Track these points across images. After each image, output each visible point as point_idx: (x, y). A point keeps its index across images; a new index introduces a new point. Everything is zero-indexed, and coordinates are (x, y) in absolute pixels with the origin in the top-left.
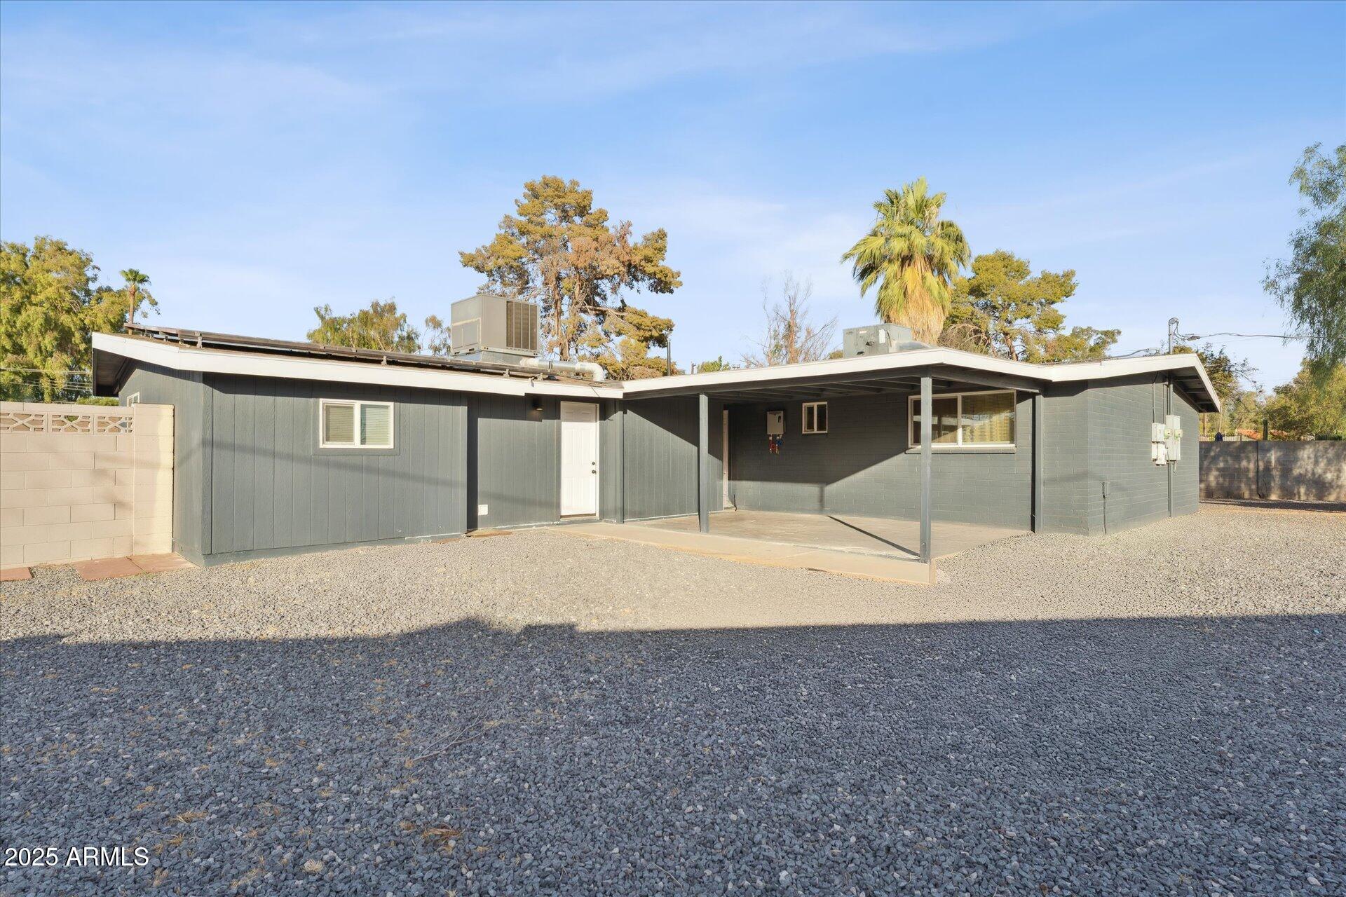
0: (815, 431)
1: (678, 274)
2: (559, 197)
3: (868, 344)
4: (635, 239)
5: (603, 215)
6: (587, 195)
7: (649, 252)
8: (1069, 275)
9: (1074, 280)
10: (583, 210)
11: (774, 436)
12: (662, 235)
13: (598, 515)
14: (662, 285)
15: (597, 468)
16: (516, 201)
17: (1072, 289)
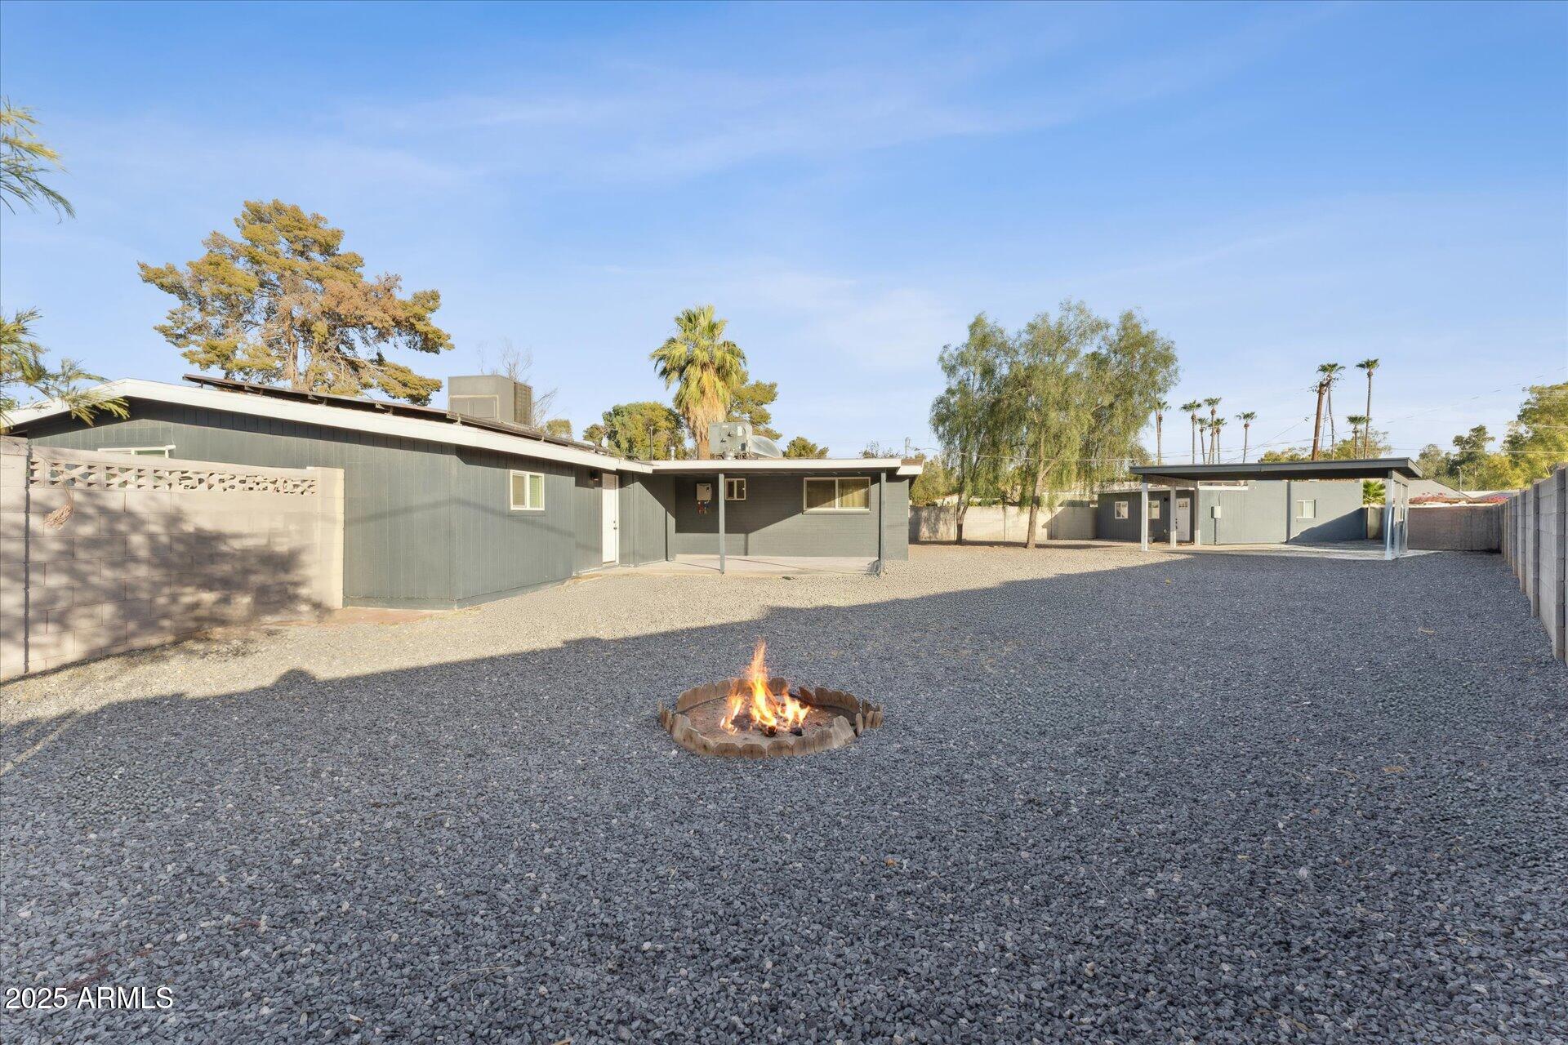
0: (736, 498)
1: (449, 337)
2: (300, 229)
3: (729, 435)
4: (403, 294)
5: (357, 261)
6: (337, 235)
7: (418, 309)
8: (773, 386)
9: (776, 390)
10: (327, 250)
11: (703, 502)
12: (435, 296)
13: (618, 562)
14: (430, 343)
15: (618, 526)
16: (236, 220)
17: (775, 395)
